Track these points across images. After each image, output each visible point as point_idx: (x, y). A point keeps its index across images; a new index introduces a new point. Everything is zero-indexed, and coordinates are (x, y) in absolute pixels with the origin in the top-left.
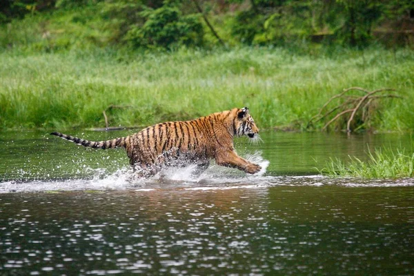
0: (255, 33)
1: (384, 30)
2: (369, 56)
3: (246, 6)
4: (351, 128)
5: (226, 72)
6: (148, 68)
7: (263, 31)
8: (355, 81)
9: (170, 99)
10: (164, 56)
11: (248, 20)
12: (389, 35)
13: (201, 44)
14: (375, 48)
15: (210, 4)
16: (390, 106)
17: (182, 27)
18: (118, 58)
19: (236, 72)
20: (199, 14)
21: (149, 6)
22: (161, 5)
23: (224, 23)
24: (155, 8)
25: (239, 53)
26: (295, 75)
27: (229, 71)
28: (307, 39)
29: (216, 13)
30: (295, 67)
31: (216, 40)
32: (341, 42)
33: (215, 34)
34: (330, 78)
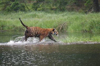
0: (37, 8)
1: (68, 7)
2: (65, 13)
3: (35, 1)
4: (61, 31)
6: (12, 16)
7: (39, 7)
8: (62, 19)
9: (17, 23)
10: (15, 13)
11: (36, 5)
12: (69, 8)
13: (24, 10)
14: (66, 12)
15: (26, 1)
16: (70, 25)
17: (20, 6)
18: (4, 13)
19: (33, 17)
20: (24, 3)
21: (11, 1)
22: (14, 1)
23: (30, 6)
24: (13, 2)
25: (33, 13)
26: (47, 18)
27: (31, 17)
28: (50, 9)
29: (28, 3)
30: (47, 16)
31: (28, 10)
32: (58, 10)
33: (28, 8)
34: (56, 19)
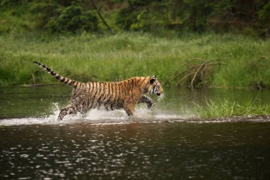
0: (131, 23)
1: (215, 21)
2: (205, 38)
3: (125, 5)
4: (194, 85)
5: (112, 48)
6: (62, 45)
7: (136, 21)
8: (196, 54)
9: (76, 66)
10: (72, 38)
11: (127, 14)
12: (218, 25)
13: (96, 30)
14: (209, 33)
15: (102, 3)
16: (219, 70)
17: (84, 19)
18: (42, 39)
19: (119, 48)
20: (95, 11)
21: (62, 5)
22: (69, 5)
23: (111, 16)
24: (66, 6)
25: (120, 36)
26: (157, 50)
27: (114, 48)
28: (165, 27)
29: (106, 10)
30: (157, 45)
31: (106, 28)
32: (187, 28)
33: (105, 23)
34: (180, 52)
